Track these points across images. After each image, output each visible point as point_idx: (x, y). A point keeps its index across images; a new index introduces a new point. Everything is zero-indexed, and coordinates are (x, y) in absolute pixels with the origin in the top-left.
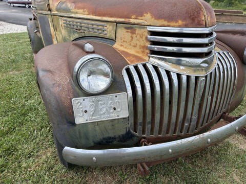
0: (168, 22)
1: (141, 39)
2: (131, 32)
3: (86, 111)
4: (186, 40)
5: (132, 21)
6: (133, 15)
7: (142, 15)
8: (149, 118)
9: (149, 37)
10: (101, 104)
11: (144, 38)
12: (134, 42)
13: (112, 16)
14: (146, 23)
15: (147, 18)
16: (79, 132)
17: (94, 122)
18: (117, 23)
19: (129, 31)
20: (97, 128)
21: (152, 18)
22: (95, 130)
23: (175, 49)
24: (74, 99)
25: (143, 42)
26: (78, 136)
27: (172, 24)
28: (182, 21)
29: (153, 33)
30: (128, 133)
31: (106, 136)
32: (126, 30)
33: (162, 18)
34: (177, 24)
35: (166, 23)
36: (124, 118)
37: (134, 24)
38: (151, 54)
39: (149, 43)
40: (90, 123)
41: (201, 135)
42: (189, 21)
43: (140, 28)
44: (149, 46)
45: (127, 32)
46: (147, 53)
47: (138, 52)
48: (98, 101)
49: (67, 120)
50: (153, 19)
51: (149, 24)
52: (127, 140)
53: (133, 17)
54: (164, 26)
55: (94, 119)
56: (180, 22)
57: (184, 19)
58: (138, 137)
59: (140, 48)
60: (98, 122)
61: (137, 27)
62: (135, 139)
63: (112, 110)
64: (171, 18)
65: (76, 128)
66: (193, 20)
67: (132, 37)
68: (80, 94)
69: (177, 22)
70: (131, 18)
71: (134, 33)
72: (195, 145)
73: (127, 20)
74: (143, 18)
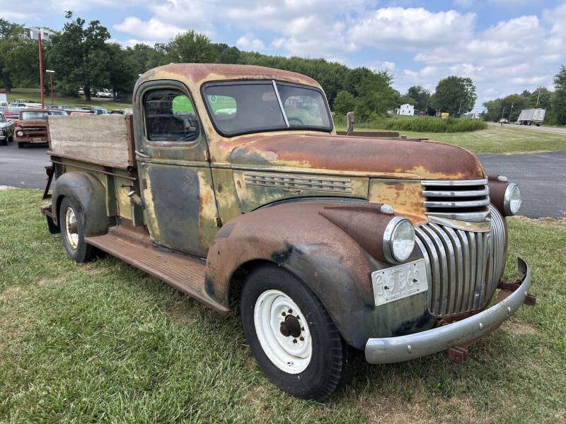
0: (447, 175)
1: (412, 196)
2: (395, 188)
3: (386, 288)
4: (458, 194)
5: (396, 175)
6: (397, 168)
7: (411, 168)
8: (445, 293)
9: (424, 192)
10: (401, 277)
11: (417, 194)
12: (402, 199)
13: (360, 169)
14: (419, 177)
15: (419, 172)
16: (378, 318)
17: (394, 302)
18: (370, 178)
19: (393, 186)
20: (397, 309)
21: (426, 171)
22: (395, 313)
23: (449, 204)
24: (373, 273)
25: (416, 198)
26: (376, 324)
27: (452, 177)
28: (462, 173)
29: (429, 188)
30: (426, 313)
31: (405, 320)
32: (388, 186)
33: (438, 172)
34: (457, 177)
35: (444, 176)
36: (423, 293)
37: (401, 178)
38: (429, 211)
39: (424, 199)
40: (389, 303)
41: (486, 311)
42: (468, 174)
43: (409, 183)
44: (425, 202)
45: (390, 188)
46: (423, 211)
47: (409, 211)
48: (398, 272)
49: (365, 302)
50: (428, 172)
51: (422, 178)
52: (425, 322)
53: (397, 170)
54: (442, 179)
55: (394, 298)
56: (460, 175)
57: (463, 172)
58: (434, 317)
59: (412, 206)
60: (397, 301)
61: (406, 182)
62: (432, 321)
63: (412, 283)
64: (449, 170)
65: (375, 312)
66: (471, 171)
67: (398, 194)
68: (377, 267)
69: (456, 174)
70: (394, 171)
71: (402, 189)
72: (495, 322)
73: (388, 174)
74: (413, 171)
